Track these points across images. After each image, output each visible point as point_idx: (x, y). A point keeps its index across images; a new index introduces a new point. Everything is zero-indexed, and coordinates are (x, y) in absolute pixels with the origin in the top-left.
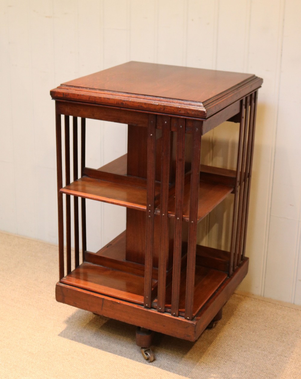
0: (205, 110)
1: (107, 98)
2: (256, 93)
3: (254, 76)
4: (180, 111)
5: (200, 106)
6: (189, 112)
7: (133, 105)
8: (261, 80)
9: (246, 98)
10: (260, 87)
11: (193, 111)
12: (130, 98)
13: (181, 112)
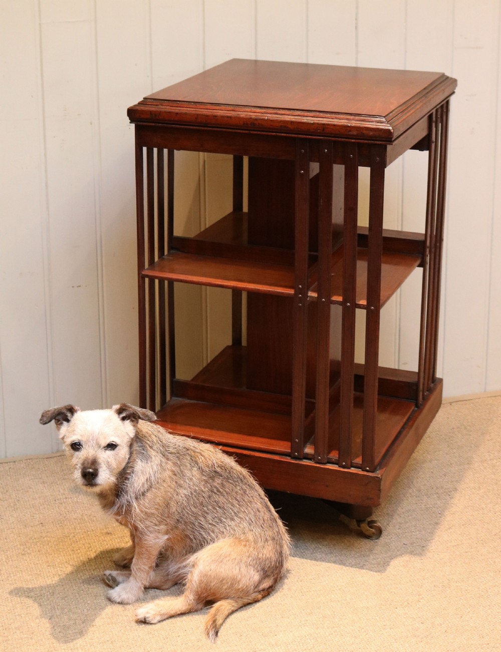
0: (391, 128)
1: (228, 117)
2: (448, 103)
3: (443, 75)
4: (350, 131)
5: (381, 122)
6: (364, 132)
7: (271, 125)
8: (454, 82)
9: (437, 111)
10: (454, 93)
11: (371, 131)
12: (265, 115)
13: (350, 133)
